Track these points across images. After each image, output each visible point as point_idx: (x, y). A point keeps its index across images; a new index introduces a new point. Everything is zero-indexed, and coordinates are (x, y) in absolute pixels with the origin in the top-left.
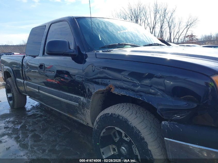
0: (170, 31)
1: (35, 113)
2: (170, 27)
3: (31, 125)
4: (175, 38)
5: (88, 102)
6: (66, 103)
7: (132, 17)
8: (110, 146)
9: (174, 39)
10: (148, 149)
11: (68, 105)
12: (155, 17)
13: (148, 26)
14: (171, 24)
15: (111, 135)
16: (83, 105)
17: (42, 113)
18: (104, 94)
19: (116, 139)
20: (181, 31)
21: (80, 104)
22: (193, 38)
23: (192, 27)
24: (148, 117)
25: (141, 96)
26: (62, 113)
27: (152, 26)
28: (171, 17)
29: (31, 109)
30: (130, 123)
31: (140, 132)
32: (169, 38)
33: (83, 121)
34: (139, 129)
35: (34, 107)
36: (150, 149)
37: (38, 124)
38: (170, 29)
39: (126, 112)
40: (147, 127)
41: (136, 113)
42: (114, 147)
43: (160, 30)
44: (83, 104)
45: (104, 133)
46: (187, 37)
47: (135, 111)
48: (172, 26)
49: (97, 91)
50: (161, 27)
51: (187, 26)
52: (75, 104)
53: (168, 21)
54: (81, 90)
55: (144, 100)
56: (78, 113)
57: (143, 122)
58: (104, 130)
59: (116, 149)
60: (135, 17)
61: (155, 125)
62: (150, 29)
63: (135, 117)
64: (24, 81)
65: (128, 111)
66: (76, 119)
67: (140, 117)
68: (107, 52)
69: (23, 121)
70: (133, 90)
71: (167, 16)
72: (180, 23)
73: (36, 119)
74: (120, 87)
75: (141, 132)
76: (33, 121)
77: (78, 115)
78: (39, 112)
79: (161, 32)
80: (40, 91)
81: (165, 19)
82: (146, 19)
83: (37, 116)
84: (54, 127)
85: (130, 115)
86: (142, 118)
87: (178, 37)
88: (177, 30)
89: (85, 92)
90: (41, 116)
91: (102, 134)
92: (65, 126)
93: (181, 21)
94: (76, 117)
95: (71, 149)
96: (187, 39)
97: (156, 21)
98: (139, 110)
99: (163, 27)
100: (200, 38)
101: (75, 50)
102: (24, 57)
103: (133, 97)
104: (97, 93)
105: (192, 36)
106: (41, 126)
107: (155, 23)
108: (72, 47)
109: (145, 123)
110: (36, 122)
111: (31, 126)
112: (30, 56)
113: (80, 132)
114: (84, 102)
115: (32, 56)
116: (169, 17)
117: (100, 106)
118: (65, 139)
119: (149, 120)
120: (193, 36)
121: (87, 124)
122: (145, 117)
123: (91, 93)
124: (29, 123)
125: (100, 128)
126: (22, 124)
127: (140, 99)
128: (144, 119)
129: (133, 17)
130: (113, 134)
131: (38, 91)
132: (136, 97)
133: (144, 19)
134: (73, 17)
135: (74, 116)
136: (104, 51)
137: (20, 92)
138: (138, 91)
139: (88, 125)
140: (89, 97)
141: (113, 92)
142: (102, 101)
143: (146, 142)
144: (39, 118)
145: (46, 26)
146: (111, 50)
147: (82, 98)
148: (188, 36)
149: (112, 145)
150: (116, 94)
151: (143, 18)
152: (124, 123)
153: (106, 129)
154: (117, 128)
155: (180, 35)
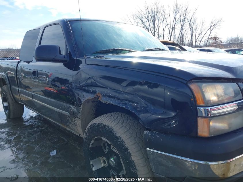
0: (191, 32)
1: (32, 123)
2: (191, 29)
3: (26, 136)
4: (197, 40)
5: (78, 111)
6: (58, 112)
7: (148, 17)
8: (101, 158)
9: (196, 42)
10: (132, 160)
11: (60, 115)
12: (174, 17)
13: (167, 27)
14: (192, 25)
15: (101, 146)
16: (74, 115)
17: (40, 124)
18: (95, 103)
19: (105, 150)
20: (204, 33)
21: (70, 114)
22: (217, 40)
23: (217, 28)
24: (134, 127)
25: (126, 104)
26: (56, 123)
27: (172, 27)
28: (193, 17)
29: (29, 119)
30: (115, 133)
31: (124, 142)
32: (190, 41)
33: (76, 132)
34: (124, 139)
35: (32, 117)
36: (133, 160)
37: (33, 135)
38: (191, 31)
39: (112, 122)
40: (132, 136)
41: (123, 123)
42: (104, 159)
43: (181, 31)
44: (74, 113)
45: (92, 144)
46: (210, 39)
47: (122, 120)
48: (194, 27)
49: (86, 99)
50: (182, 29)
51: (211, 27)
52: (67, 113)
53: (189, 21)
54: (72, 99)
55: (128, 109)
56: (70, 123)
57: (128, 132)
58: (93, 141)
59: (106, 160)
60: (152, 17)
61: (141, 135)
62: (169, 31)
63: (121, 127)
64: (19, 89)
65: (115, 120)
66: (69, 129)
67: (126, 126)
68: (99, 57)
69: (19, 132)
70: (118, 99)
71: (188, 16)
72: (203, 24)
73: (33, 130)
74: (107, 95)
75: (126, 142)
76: (29, 132)
77: (70, 125)
78: (37, 122)
79: (182, 34)
80: (33, 99)
81: (186, 19)
82: (165, 19)
83: (34, 127)
84: (50, 138)
85: (116, 125)
86: (128, 128)
87: (200, 40)
88: (198, 32)
89: (76, 101)
90: (38, 127)
91: (90, 146)
92: (62, 138)
93: (203, 21)
94: (69, 127)
95: (65, 161)
96: (211, 41)
97: (176, 21)
98: (127, 119)
99: (184, 28)
100: (226, 40)
101: (66, 56)
102: (19, 62)
103: (119, 105)
104: (87, 101)
105: (215, 38)
106: (37, 137)
107: (175, 24)
108: (63, 52)
109: (130, 133)
110: (32, 133)
111: (26, 138)
112: (24, 61)
113: (77, 144)
114: (75, 112)
115: (27, 62)
116: (191, 16)
117: (92, 116)
118: (60, 151)
119: (135, 130)
120: (217, 38)
121: (80, 134)
122: (131, 126)
123: (81, 102)
124: (24, 134)
125: (89, 139)
126: (17, 135)
127: (124, 108)
128: (129, 129)
129: (150, 17)
130: (103, 145)
131: (32, 99)
132: (121, 106)
133: (163, 20)
134: (66, 20)
135: (67, 127)
136: (95, 56)
137: (16, 101)
138: (122, 100)
139: (81, 136)
140: (79, 106)
141: (101, 101)
142: (95, 110)
143: (130, 153)
144: (35, 129)
145: (40, 29)
146: (103, 55)
147: (73, 107)
148: (212, 38)
149: (103, 157)
150: (104, 102)
151: (161, 18)
152: (109, 133)
153: (95, 140)
154: (104, 139)
155: (202, 36)
